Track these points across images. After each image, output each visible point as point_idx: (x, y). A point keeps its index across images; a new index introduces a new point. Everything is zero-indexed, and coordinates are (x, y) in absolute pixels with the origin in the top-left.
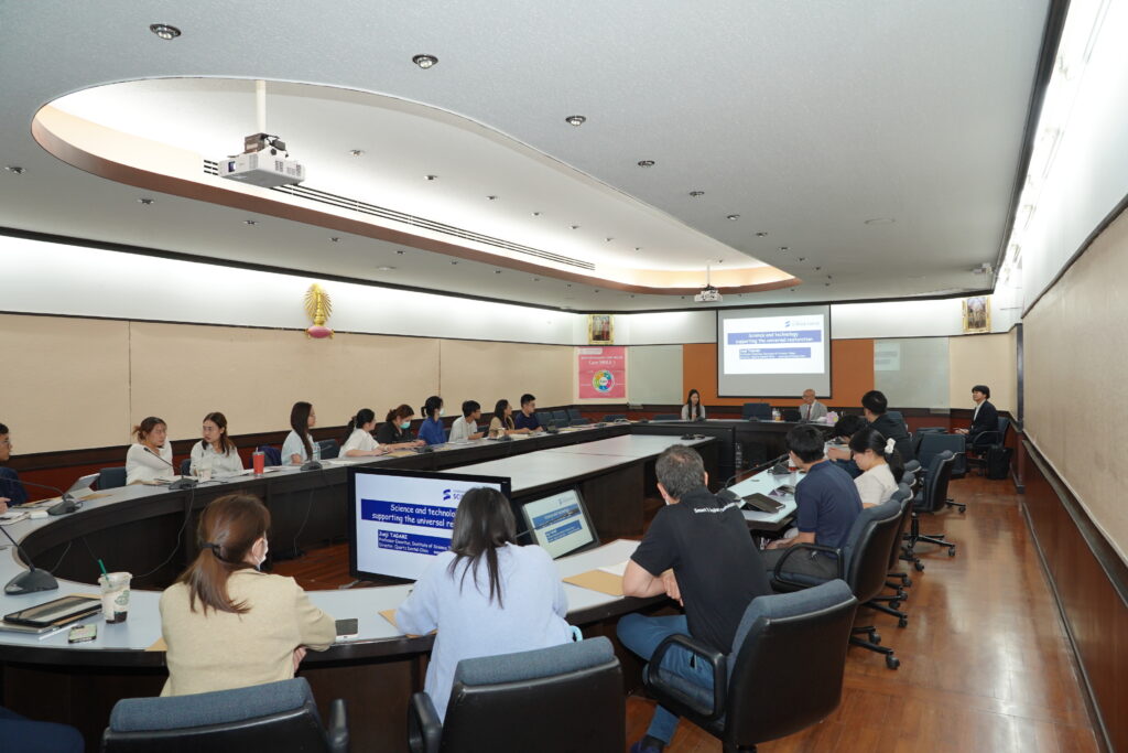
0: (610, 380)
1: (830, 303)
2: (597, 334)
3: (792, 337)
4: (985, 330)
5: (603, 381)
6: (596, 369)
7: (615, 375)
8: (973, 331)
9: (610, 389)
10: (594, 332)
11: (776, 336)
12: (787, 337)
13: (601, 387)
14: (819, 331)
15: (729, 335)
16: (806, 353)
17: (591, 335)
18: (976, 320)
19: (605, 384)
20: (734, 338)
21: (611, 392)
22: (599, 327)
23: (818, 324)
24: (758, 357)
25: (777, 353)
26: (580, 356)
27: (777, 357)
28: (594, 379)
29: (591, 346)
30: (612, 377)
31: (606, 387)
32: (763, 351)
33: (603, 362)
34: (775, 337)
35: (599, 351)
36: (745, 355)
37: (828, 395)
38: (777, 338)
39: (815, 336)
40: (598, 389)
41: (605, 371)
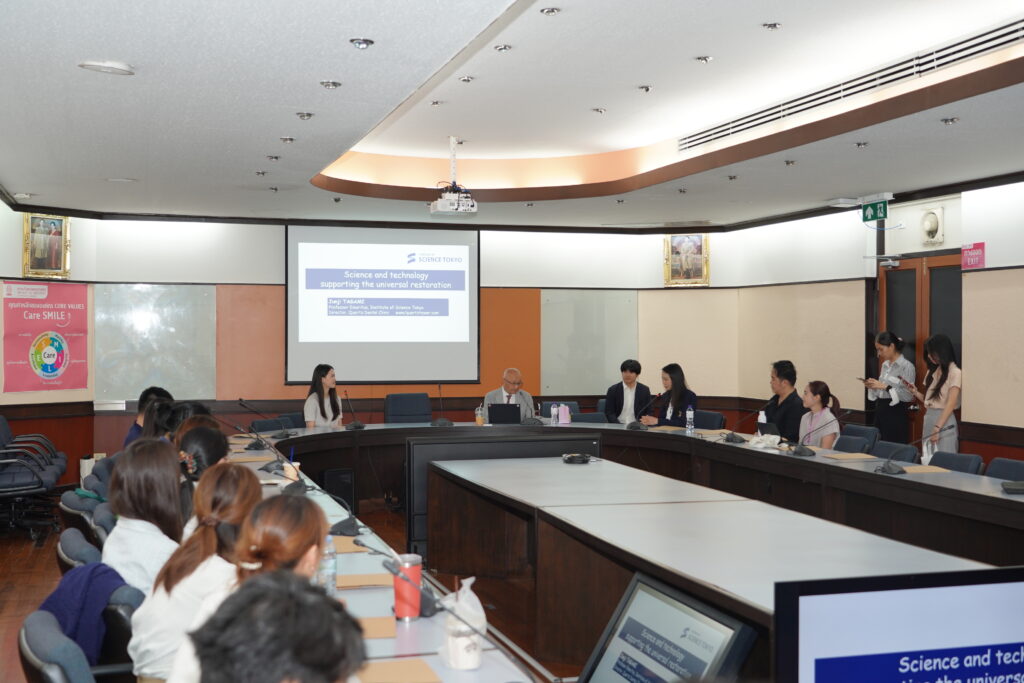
0: (61, 353)
1: (478, 228)
2: (38, 255)
3: (417, 281)
4: (700, 283)
5: (49, 355)
6: (39, 328)
7: (71, 342)
8: (682, 283)
9: (61, 371)
10: (33, 252)
11: (390, 278)
12: (407, 279)
13: (45, 368)
14: (463, 272)
15: (309, 272)
16: (440, 308)
17: (27, 258)
18: (685, 267)
19: (51, 361)
20: (317, 278)
21: (62, 377)
22: (41, 239)
23: (459, 260)
24: (360, 312)
25: (392, 307)
26: (7, 301)
27: (392, 313)
28: (32, 350)
29: (26, 279)
30: (65, 346)
31: (57, 365)
32: (369, 302)
33: (50, 315)
34: (390, 280)
35: (40, 292)
36: (338, 308)
37: (474, 377)
38: (394, 280)
39: (453, 279)
40: (39, 371)
41: (52, 334)
